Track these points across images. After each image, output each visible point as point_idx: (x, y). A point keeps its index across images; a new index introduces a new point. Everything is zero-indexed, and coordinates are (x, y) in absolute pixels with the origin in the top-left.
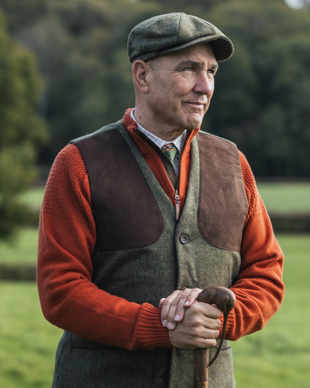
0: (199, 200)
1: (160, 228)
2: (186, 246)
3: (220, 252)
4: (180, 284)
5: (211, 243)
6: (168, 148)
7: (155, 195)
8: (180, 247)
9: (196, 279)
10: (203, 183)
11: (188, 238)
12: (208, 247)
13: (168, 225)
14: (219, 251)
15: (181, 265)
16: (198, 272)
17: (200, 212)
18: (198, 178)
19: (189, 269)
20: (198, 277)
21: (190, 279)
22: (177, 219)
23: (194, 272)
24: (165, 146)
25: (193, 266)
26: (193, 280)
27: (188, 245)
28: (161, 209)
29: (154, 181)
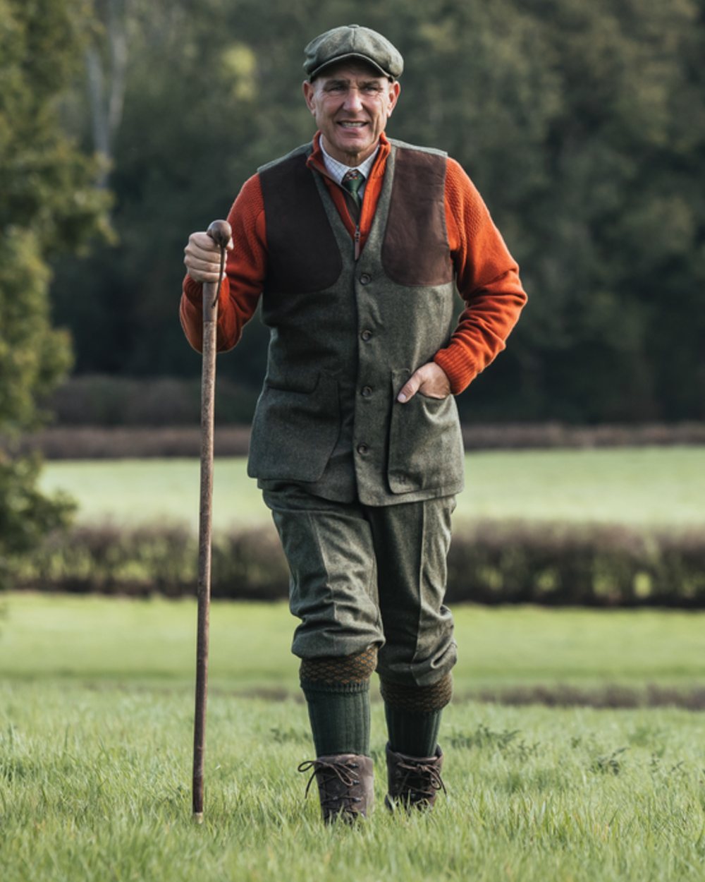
0: (384, 235)
1: (339, 268)
2: (366, 286)
3: (409, 290)
4: (361, 328)
5: (397, 281)
6: (351, 175)
7: (335, 232)
8: (360, 289)
9: (380, 321)
10: (392, 214)
11: (371, 277)
12: (393, 285)
13: (347, 265)
14: (407, 289)
15: (360, 307)
16: (382, 314)
17: (385, 248)
18: (387, 207)
19: (371, 312)
20: (383, 319)
21: (372, 323)
22: (356, 258)
23: (377, 314)
24: (348, 173)
25: (375, 307)
26: (376, 323)
27: (370, 286)
28: (340, 247)
29: (334, 217)
